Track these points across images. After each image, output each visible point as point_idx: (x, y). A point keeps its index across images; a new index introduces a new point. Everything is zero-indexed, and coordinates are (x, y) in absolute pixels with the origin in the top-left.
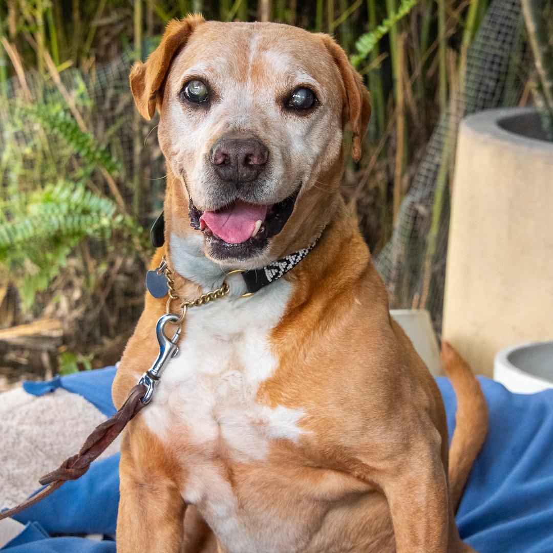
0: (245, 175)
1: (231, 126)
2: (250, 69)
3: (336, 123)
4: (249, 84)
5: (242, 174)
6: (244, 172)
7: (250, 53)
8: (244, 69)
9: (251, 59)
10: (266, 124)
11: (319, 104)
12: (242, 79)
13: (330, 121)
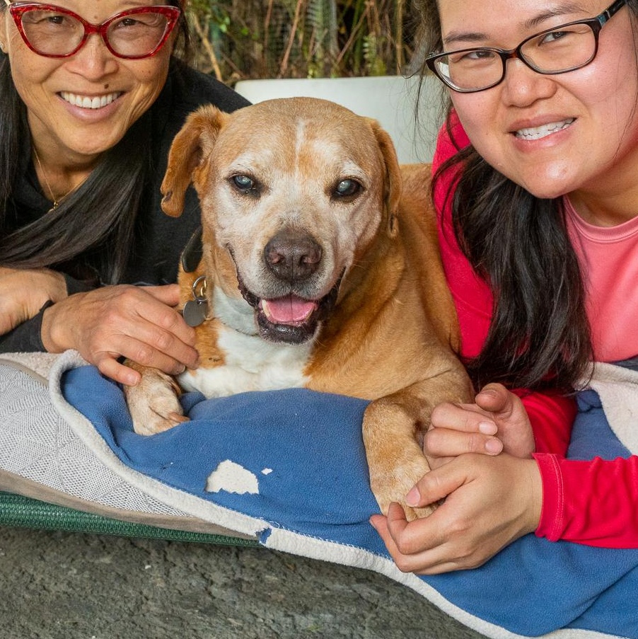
0: (299, 274)
1: (285, 222)
2: (298, 158)
3: (376, 205)
4: (297, 173)
5: (297, 274)
6: (298, 271)
7: (296, 142)
8: (291, 160)
9: (298, 148)
10: (316, 217)
11: (364, 189)
12: (290, 169)
13: (371, 204)
